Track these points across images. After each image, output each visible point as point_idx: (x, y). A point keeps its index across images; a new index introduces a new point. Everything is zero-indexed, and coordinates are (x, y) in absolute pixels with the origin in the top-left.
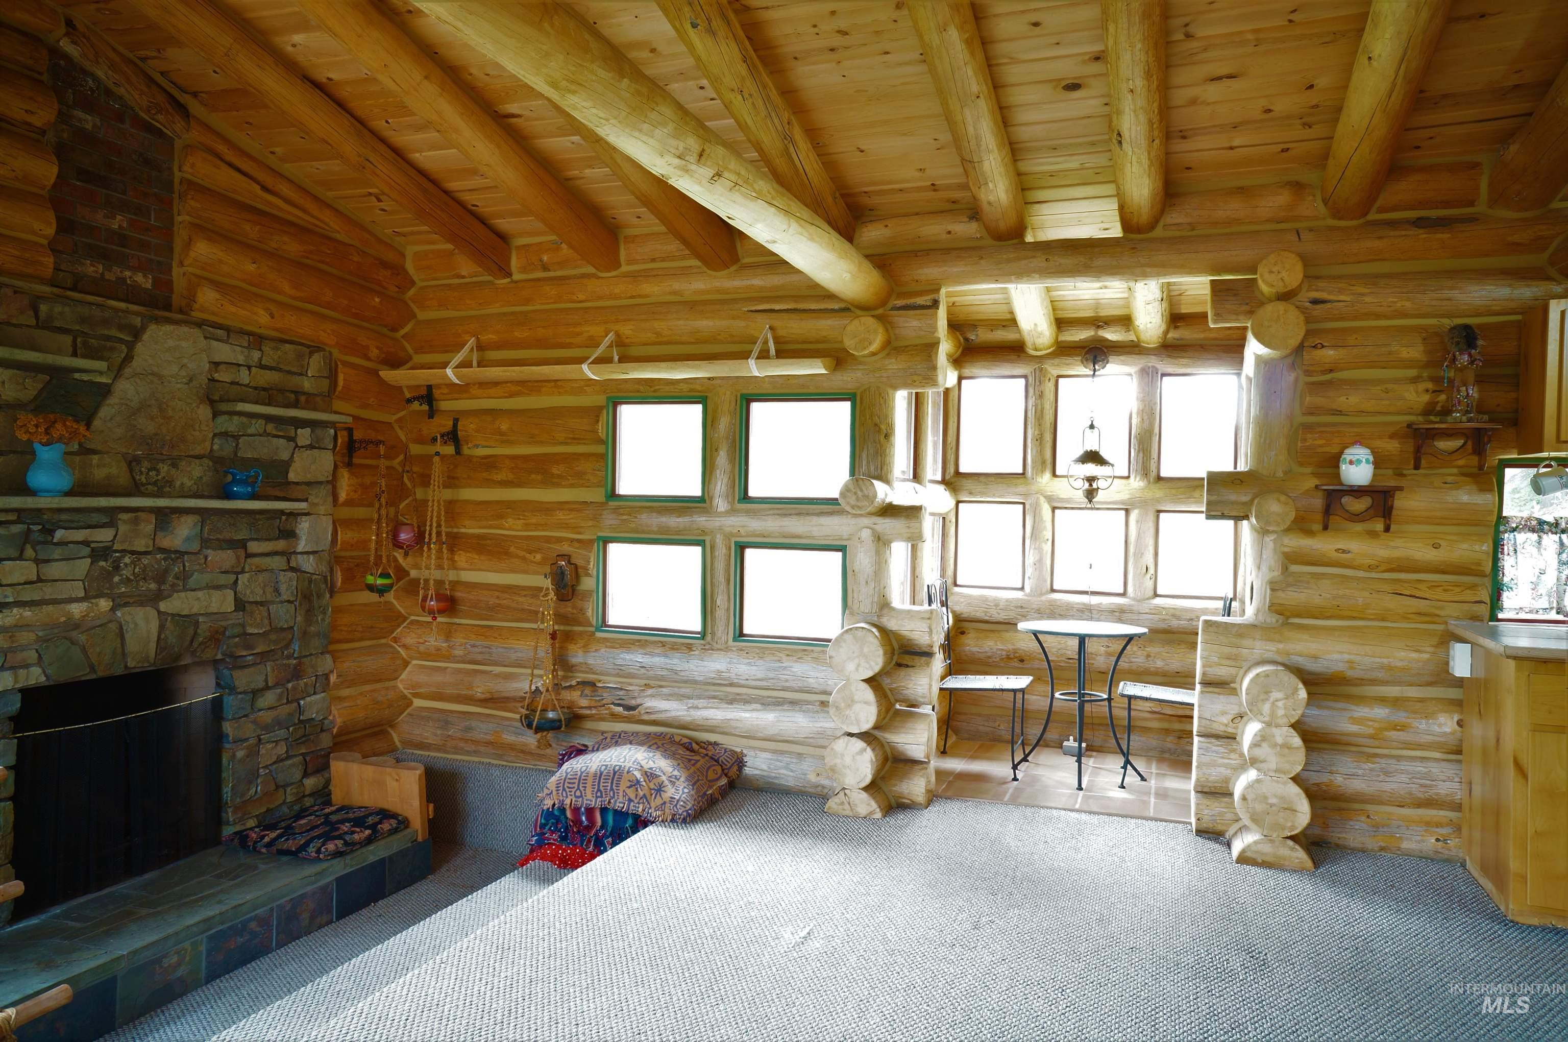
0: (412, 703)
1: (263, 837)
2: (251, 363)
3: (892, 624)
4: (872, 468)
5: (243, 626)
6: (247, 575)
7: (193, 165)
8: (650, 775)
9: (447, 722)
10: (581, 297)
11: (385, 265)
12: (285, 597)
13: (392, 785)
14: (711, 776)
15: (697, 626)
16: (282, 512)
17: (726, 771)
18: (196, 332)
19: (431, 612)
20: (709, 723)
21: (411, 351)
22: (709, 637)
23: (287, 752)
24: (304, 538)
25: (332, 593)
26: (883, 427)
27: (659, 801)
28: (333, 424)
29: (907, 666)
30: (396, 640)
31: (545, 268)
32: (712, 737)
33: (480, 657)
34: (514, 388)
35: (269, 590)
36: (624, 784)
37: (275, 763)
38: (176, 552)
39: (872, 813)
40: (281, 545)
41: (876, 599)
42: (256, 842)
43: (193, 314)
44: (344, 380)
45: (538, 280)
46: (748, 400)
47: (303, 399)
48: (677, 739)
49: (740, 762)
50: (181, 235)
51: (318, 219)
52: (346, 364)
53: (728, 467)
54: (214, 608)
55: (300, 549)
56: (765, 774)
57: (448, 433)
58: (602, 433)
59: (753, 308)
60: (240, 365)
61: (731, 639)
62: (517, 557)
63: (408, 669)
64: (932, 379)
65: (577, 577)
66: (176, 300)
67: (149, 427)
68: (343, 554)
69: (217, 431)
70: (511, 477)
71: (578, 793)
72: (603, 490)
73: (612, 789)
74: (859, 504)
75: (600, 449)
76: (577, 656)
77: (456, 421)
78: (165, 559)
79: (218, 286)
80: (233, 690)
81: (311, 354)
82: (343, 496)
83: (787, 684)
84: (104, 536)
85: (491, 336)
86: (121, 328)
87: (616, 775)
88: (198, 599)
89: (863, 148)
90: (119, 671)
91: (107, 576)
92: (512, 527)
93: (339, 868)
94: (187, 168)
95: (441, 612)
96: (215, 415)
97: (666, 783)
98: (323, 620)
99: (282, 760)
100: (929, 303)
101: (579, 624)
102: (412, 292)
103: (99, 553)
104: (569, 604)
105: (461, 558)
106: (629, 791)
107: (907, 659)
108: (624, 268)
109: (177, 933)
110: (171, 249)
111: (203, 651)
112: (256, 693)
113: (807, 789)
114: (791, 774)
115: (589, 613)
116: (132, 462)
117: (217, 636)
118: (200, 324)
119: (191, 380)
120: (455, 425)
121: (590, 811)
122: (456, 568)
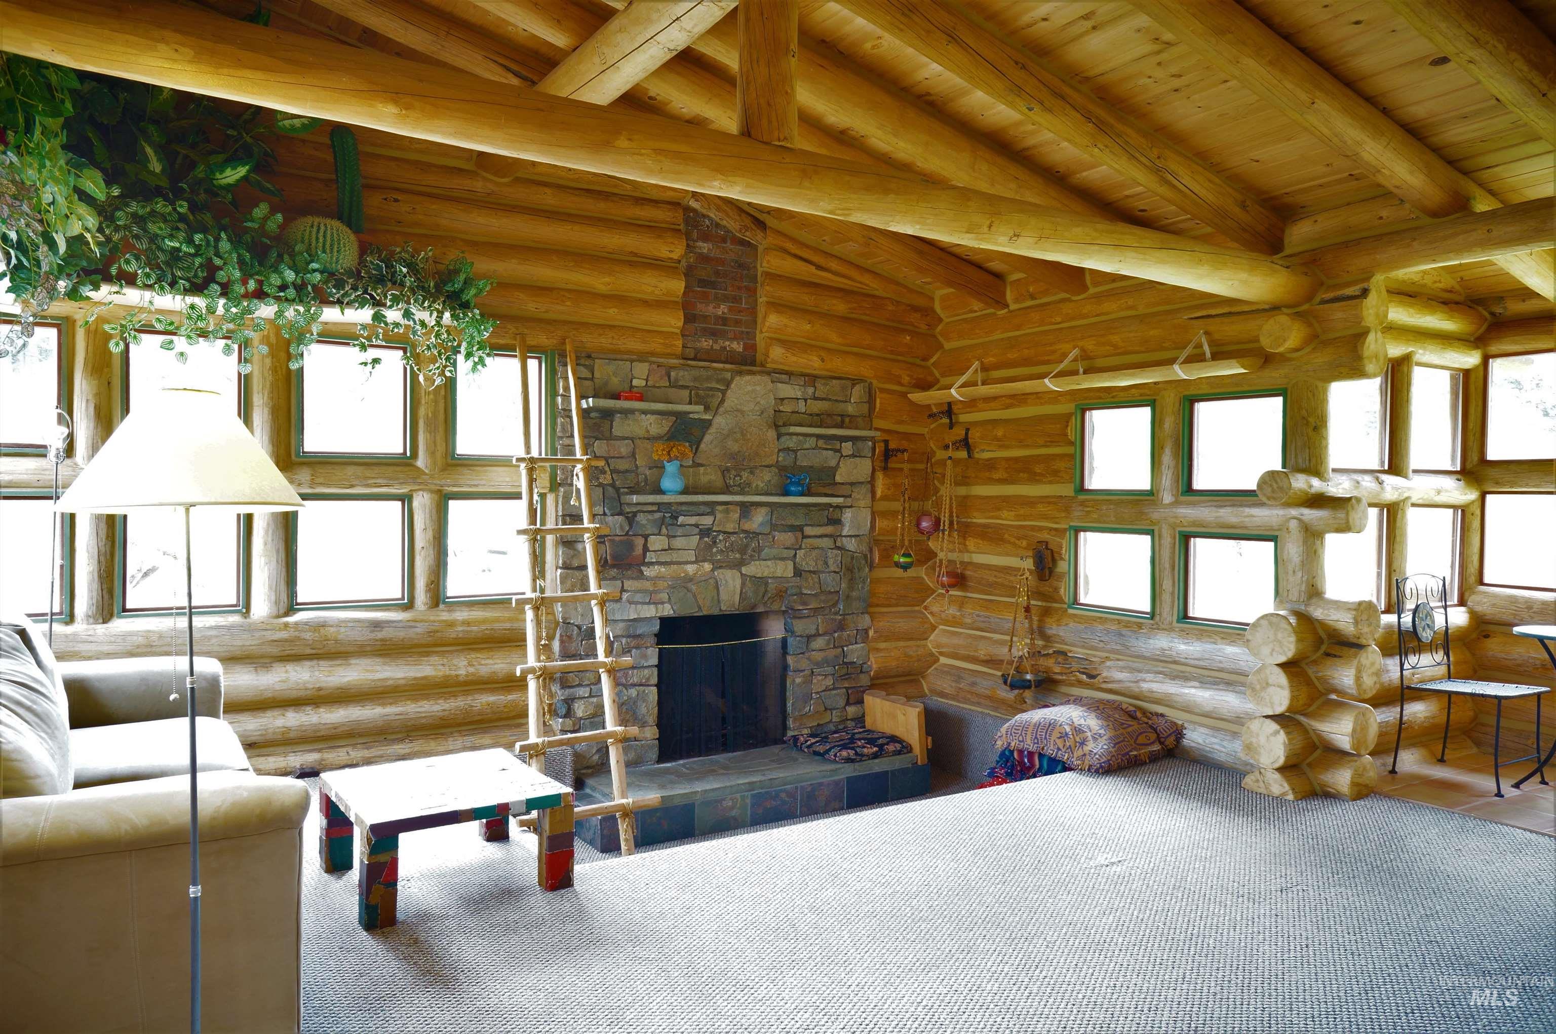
0: (938, 660)
1: (806, 741)
2: (807, 397)
3: (1318, 613)
4: (1300, 461)
5: (800, 588)
6: (803, 551)
7: (768, 262)
8: (1078, 730)
9: (960, 678)
10: (1059, 319)
11: (915, 309)
12: (832, 569)
13: (901, 718)
14: (1142, 739)
15: (1147, 608)
16: (830, 505)
17: (1162, 740)
18: (766, 379)
19: (943, 586)
20: (1155, 695)
21: (937, 375)
22: (1157, 618)
23: (834, 684)
24: (848, 525)
25: (871, 567)
26: (1311, 420)
27: (1080, 753)
28: (872, 439)
29: (1335, 656)
30: (926, 608)
31: (1032, 297)
32: (1160, 709)
33: (982, 625)
34: (1008, 401)
35: (820, 563)
36: (1056, 734)
37: (824, 691)
38: (754, 533)
39: (1284, 794)
40: (829, 530)
41: (1303, 588)
42: (802, 744)
43: (768, 365)
44: (880, 403)
45: (1028, 308)
46: (1191, 401)
47: (847, 420)
48: (1124, 706)
49: (1179, 733)
50: (761, 310)
51: (861, 283)
52: (882, 390)
53: (1172, 464)
54: (779, 573)
55: (845, 533)
56: (1201, 747)
57: (961, 441)
58: (1072, 437)
59: (1193, 316)
60: (798, 399)
61: (1175, 621)
62: (1009, 542)
63: (936, 632)
64: (1358, 369)
65: (1054, 561)
66: (759, 357)
67: (734, 447)
68: (881, 538)
69: (781, 448)
70: (1005, 476)
71: (1021, 739)
72: (1073, 485)
73: (1046, 738)
74: (1274, 495)
75: (1069, 450)
76: (1053, 629)
77: (968, 430)
78: (746, 538)
79: (784, 343)
80: (793, 632)
81: (853, 385)
82: (879, 493)
83: (1221, 665)
84: (707, 521)
85: (991, 359)
86: (718, 381)
87: (1051, 726)
88: (768, 566)
89: (1256, 158)
90: (716, 612)
91: (709, 547)
92: (1007, 518)
93: (849, 771)
94: (765, 264)
95: (952, 586)
96: (779, 436)
97: (1090, 738)
98: (863, 588)
99: (830, 690)
100: (1357, 293)
101: (1056, 602)
102: (940, 328)
103: (705, 532)
104: (1047, 583)
105: (971, 543)
106: (1058, 741)
107: (1336, 650)
108: (1092, 290)
109: (731, 787)
110: (755, 322)
111: (772, 604)
112: (809, 638)
113: (1237, 766)
114: (1224, 750)
115: (1062, 591)
116: (725, 471)
117: (781, 594)
118: (769, 373)
119: (762, 413)
120: (967, 434)
121: (1031, 754)
122: (968, 552)
